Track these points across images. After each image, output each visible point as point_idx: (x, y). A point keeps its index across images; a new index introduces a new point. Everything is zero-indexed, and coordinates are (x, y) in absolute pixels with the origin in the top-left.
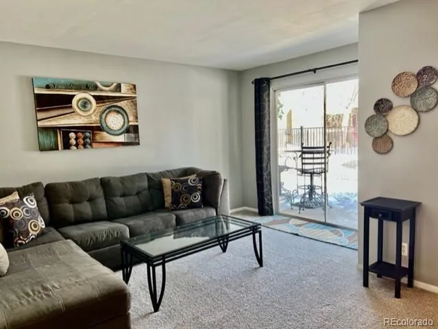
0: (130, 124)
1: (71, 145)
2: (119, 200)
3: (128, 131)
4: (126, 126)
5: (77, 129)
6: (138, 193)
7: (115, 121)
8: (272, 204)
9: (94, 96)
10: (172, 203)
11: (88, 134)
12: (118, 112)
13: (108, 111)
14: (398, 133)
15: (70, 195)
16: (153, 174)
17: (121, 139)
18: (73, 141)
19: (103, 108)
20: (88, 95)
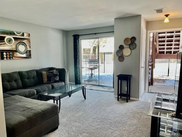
0: (28, 49)
1: (4, 58)
2: (27, 80)
3: (26, 52)
4: (26, 50)
5: (7, 51)
6: (33, 77)
7: (22, 48)
8: (80, 80)
9: (13, 38)
10: (48, 81)
11: (11, 53)
12: (23, 45)
13: (19, 44)
14: (125, 55)
15: (7, 79)
16: (38, 70)
17: (24, 55)
18: (5, 56)
19: (17, 43)
20: (11, 37)
